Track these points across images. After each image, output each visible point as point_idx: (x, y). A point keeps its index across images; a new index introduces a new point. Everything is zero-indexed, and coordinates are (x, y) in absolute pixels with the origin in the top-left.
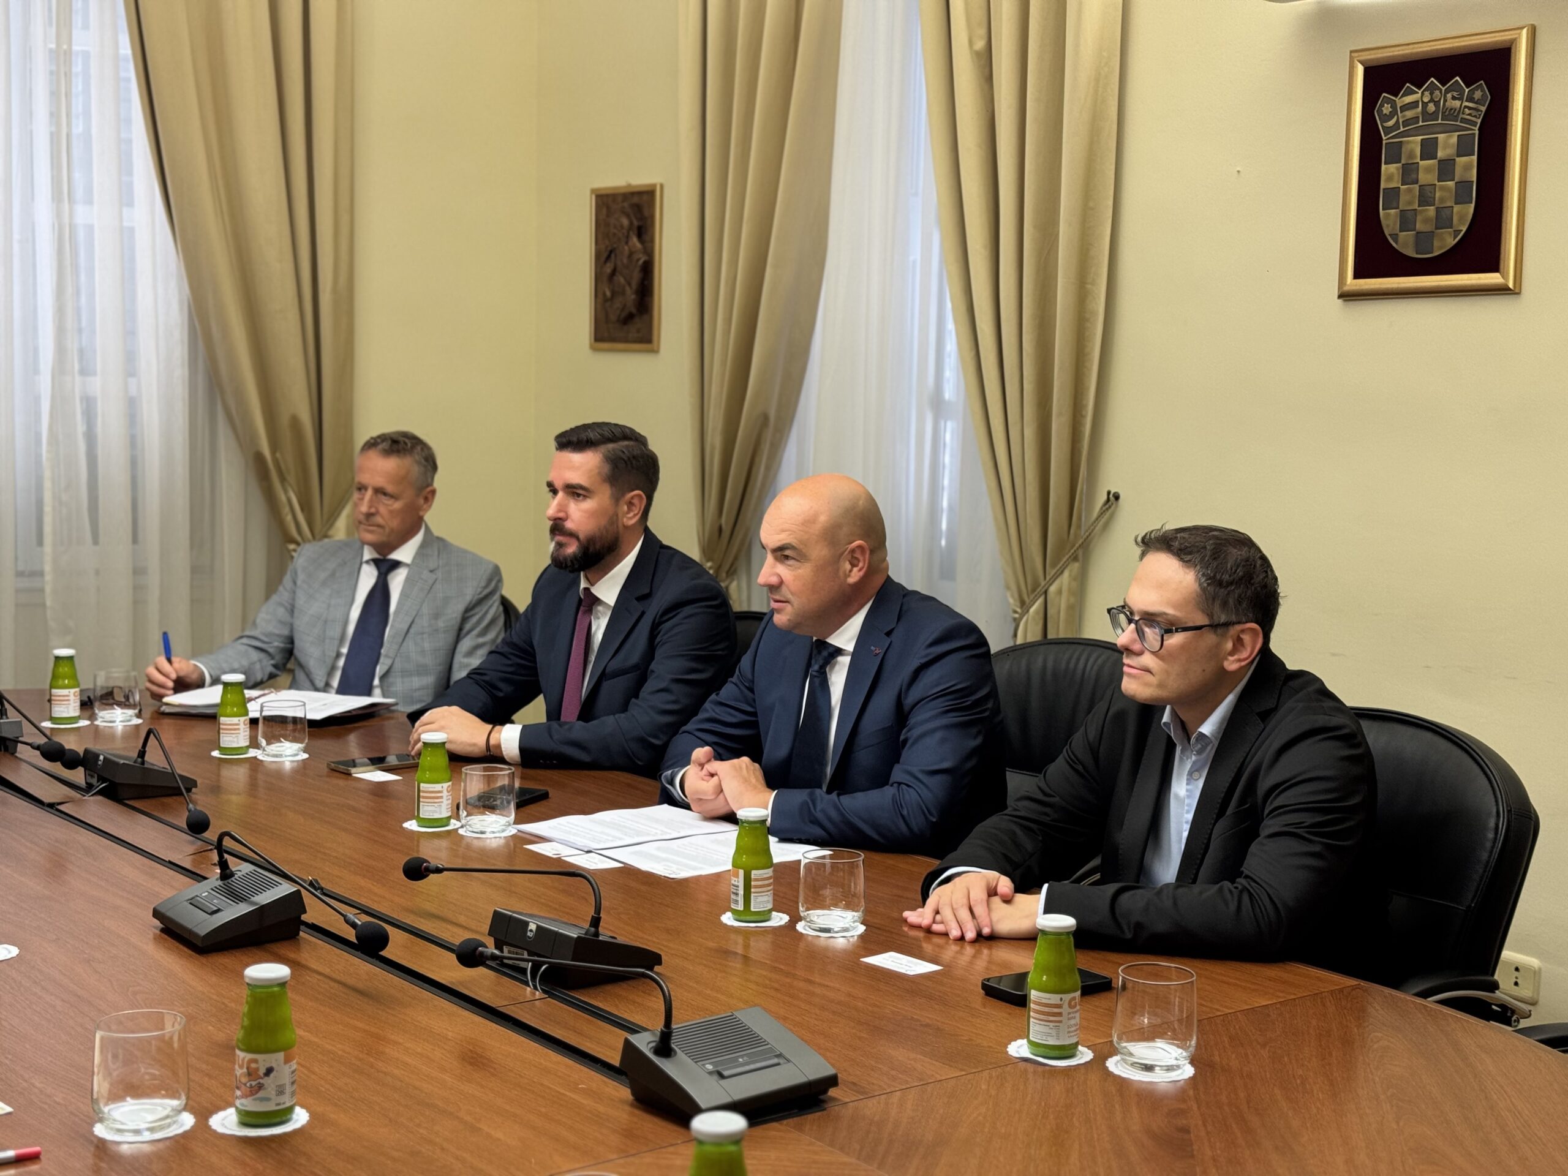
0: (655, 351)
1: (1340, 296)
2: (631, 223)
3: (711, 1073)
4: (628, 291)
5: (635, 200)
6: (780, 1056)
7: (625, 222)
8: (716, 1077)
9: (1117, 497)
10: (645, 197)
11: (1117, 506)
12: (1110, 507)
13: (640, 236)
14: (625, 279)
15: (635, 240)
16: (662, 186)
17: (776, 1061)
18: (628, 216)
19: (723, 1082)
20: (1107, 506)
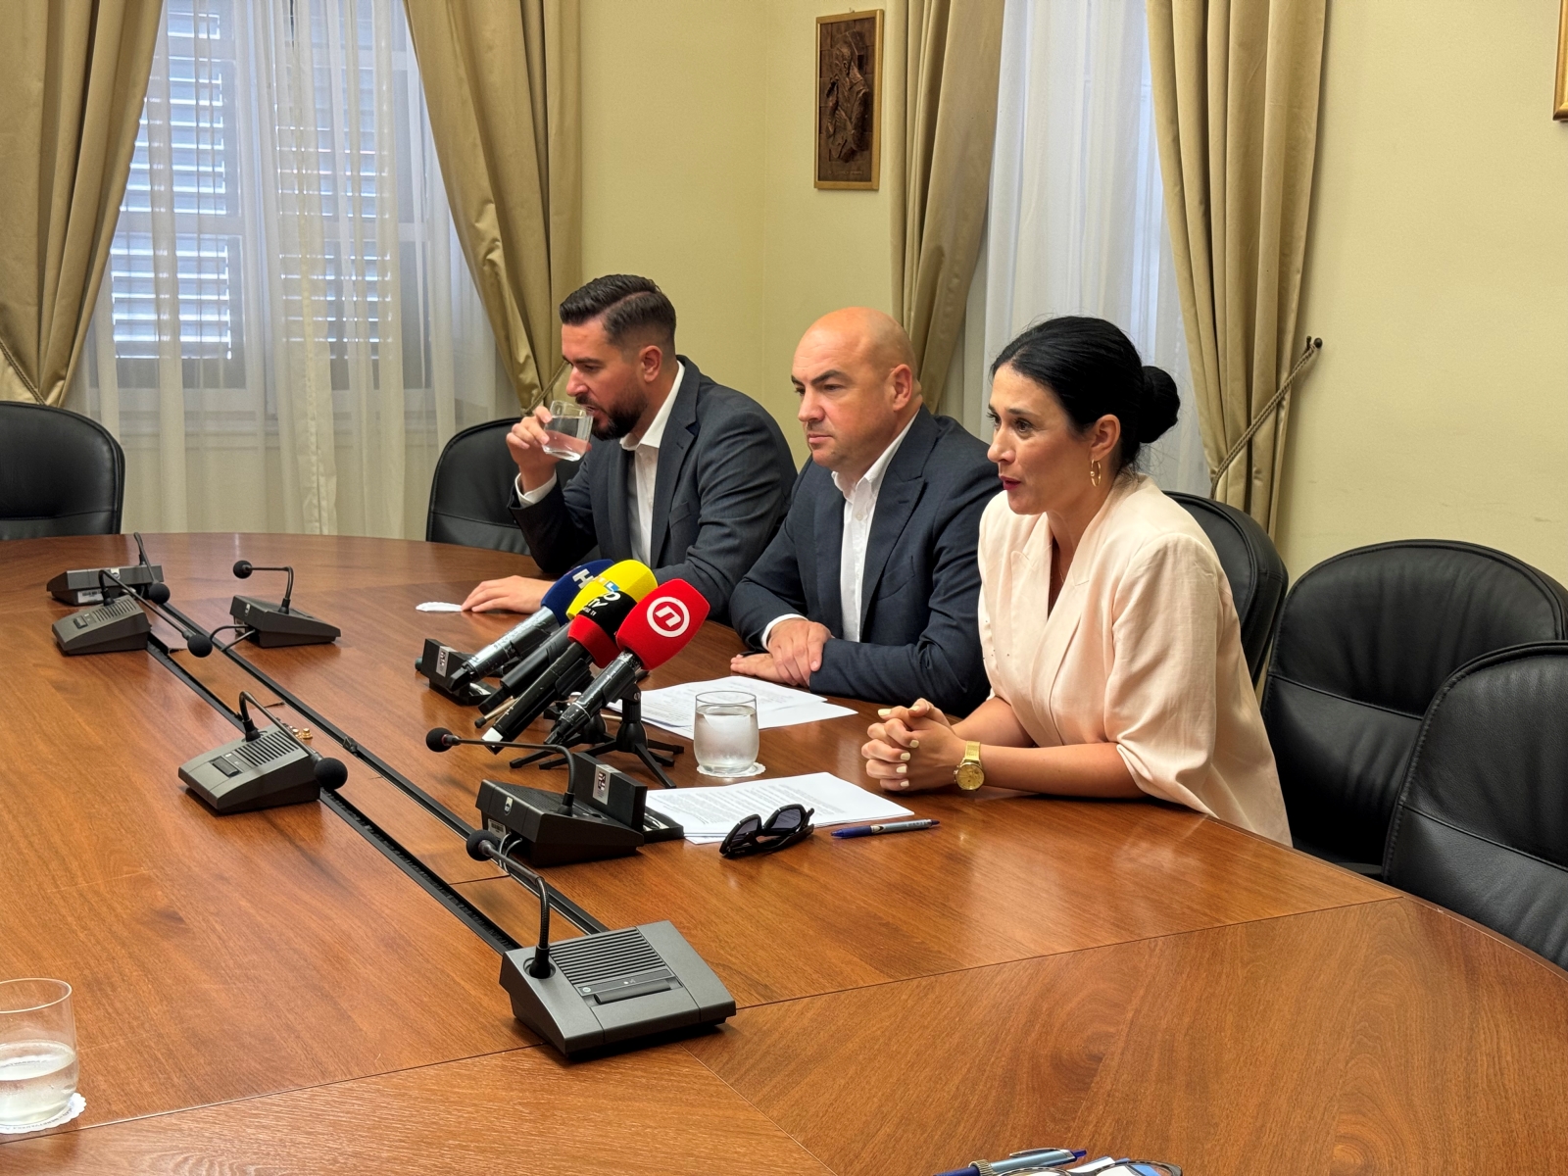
0: (877, 190)
1: (1557, 117)
2: (852, 53)
3: (586, 998)
4: (850, 126)
5: (858, 28)
6: (674, 979)
7: (846, 51)
8: (592, 1002)
9: (1319, 344)
10: (867, 25)
11: (1318, 354)
12: (1310, 355)
13: (860, 67)
14: (846, 113)
15: (855, 71)
16: (883, 13)
17: (664, 985)
18: (850, 46)
19: (598, 1009)
20: (1307, 354)
